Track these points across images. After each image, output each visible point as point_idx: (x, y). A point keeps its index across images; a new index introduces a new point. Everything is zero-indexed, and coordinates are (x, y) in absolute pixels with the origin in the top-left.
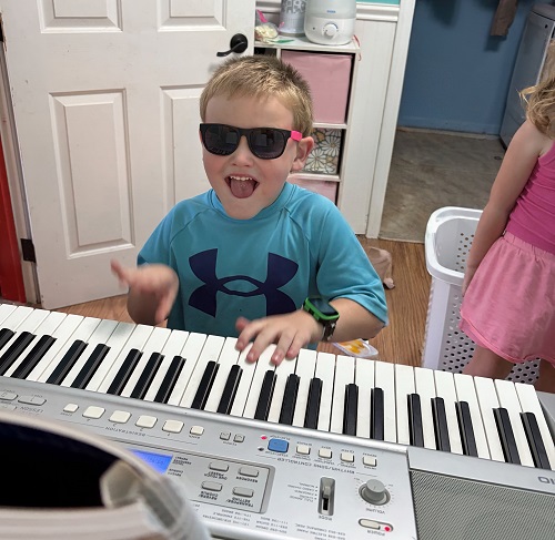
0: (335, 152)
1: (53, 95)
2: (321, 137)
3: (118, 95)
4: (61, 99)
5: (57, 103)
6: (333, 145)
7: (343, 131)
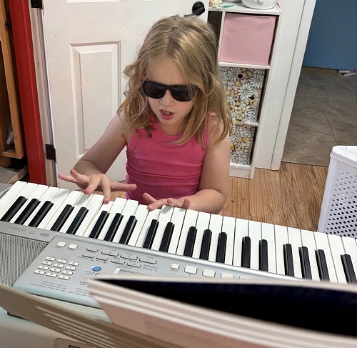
0: (260, 85)
1: (73, 45)
2: (250, 74)
3: (116, 45)
4: (77, 48)
5: (75, 51)
6: (258, 80)
7: (266, 71)
